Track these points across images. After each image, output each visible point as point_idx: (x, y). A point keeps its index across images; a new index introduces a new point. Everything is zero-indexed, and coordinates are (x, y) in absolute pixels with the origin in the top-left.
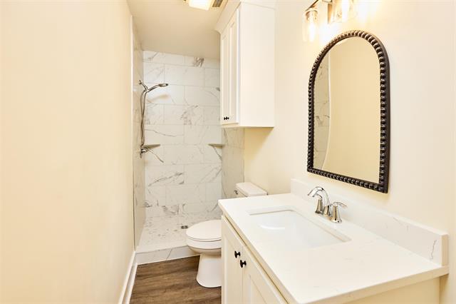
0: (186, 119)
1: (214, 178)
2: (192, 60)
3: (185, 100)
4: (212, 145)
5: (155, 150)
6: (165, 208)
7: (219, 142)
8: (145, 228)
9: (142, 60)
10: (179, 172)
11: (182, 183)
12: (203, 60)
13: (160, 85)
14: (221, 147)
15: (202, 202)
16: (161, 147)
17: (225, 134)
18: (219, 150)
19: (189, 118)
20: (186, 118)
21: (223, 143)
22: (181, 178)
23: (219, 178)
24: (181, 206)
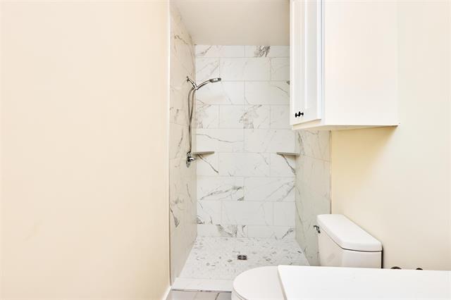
0: (246, 122)
1: (284, 197)
2: (253, 49)
3: (245, 98)
4: (282, 155)
5: (208, 158)
6: (220, 228)
7: (292, 151)
8: (193, 251)
9: (193, 55)
10: (238, 186)
11: (242, 199)
12: (269, 48)
13: (211, 81)
14: (294, 156)
15: (267, 225)
16: (215, 154)
17: (300, 140)
18: (291, 161)
19: (250, 121)
20: (246, 120)
21: (297, 152)
22: (240, 194)
23: (292, 197)
24: (240, 228)
